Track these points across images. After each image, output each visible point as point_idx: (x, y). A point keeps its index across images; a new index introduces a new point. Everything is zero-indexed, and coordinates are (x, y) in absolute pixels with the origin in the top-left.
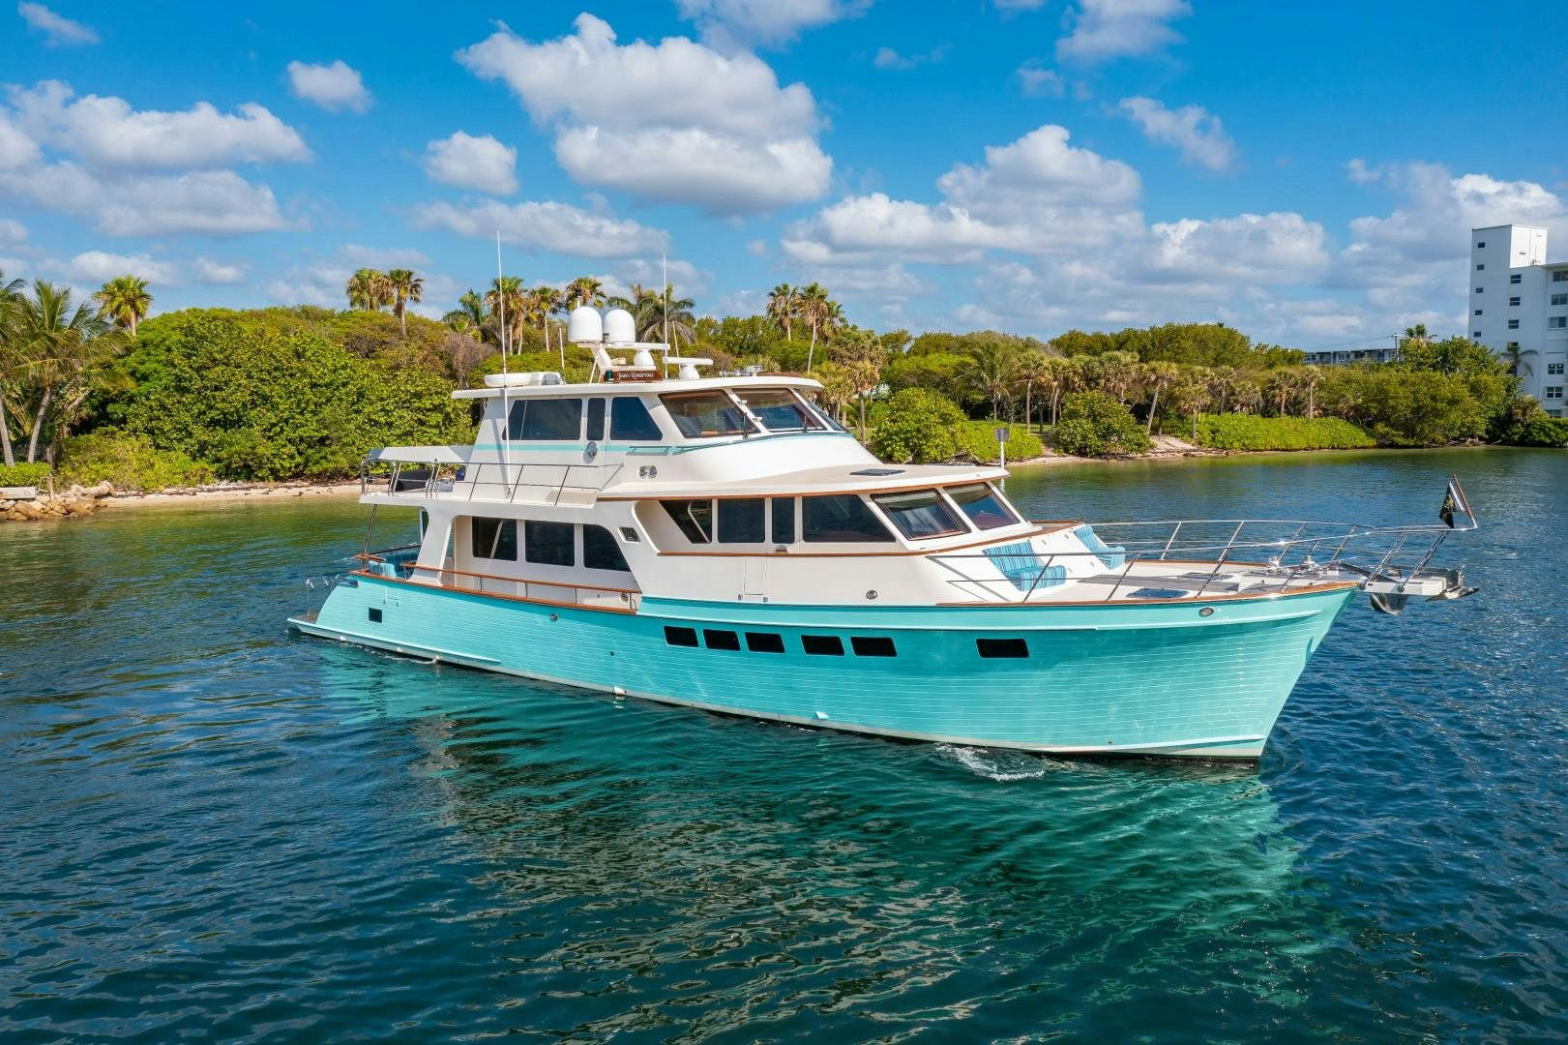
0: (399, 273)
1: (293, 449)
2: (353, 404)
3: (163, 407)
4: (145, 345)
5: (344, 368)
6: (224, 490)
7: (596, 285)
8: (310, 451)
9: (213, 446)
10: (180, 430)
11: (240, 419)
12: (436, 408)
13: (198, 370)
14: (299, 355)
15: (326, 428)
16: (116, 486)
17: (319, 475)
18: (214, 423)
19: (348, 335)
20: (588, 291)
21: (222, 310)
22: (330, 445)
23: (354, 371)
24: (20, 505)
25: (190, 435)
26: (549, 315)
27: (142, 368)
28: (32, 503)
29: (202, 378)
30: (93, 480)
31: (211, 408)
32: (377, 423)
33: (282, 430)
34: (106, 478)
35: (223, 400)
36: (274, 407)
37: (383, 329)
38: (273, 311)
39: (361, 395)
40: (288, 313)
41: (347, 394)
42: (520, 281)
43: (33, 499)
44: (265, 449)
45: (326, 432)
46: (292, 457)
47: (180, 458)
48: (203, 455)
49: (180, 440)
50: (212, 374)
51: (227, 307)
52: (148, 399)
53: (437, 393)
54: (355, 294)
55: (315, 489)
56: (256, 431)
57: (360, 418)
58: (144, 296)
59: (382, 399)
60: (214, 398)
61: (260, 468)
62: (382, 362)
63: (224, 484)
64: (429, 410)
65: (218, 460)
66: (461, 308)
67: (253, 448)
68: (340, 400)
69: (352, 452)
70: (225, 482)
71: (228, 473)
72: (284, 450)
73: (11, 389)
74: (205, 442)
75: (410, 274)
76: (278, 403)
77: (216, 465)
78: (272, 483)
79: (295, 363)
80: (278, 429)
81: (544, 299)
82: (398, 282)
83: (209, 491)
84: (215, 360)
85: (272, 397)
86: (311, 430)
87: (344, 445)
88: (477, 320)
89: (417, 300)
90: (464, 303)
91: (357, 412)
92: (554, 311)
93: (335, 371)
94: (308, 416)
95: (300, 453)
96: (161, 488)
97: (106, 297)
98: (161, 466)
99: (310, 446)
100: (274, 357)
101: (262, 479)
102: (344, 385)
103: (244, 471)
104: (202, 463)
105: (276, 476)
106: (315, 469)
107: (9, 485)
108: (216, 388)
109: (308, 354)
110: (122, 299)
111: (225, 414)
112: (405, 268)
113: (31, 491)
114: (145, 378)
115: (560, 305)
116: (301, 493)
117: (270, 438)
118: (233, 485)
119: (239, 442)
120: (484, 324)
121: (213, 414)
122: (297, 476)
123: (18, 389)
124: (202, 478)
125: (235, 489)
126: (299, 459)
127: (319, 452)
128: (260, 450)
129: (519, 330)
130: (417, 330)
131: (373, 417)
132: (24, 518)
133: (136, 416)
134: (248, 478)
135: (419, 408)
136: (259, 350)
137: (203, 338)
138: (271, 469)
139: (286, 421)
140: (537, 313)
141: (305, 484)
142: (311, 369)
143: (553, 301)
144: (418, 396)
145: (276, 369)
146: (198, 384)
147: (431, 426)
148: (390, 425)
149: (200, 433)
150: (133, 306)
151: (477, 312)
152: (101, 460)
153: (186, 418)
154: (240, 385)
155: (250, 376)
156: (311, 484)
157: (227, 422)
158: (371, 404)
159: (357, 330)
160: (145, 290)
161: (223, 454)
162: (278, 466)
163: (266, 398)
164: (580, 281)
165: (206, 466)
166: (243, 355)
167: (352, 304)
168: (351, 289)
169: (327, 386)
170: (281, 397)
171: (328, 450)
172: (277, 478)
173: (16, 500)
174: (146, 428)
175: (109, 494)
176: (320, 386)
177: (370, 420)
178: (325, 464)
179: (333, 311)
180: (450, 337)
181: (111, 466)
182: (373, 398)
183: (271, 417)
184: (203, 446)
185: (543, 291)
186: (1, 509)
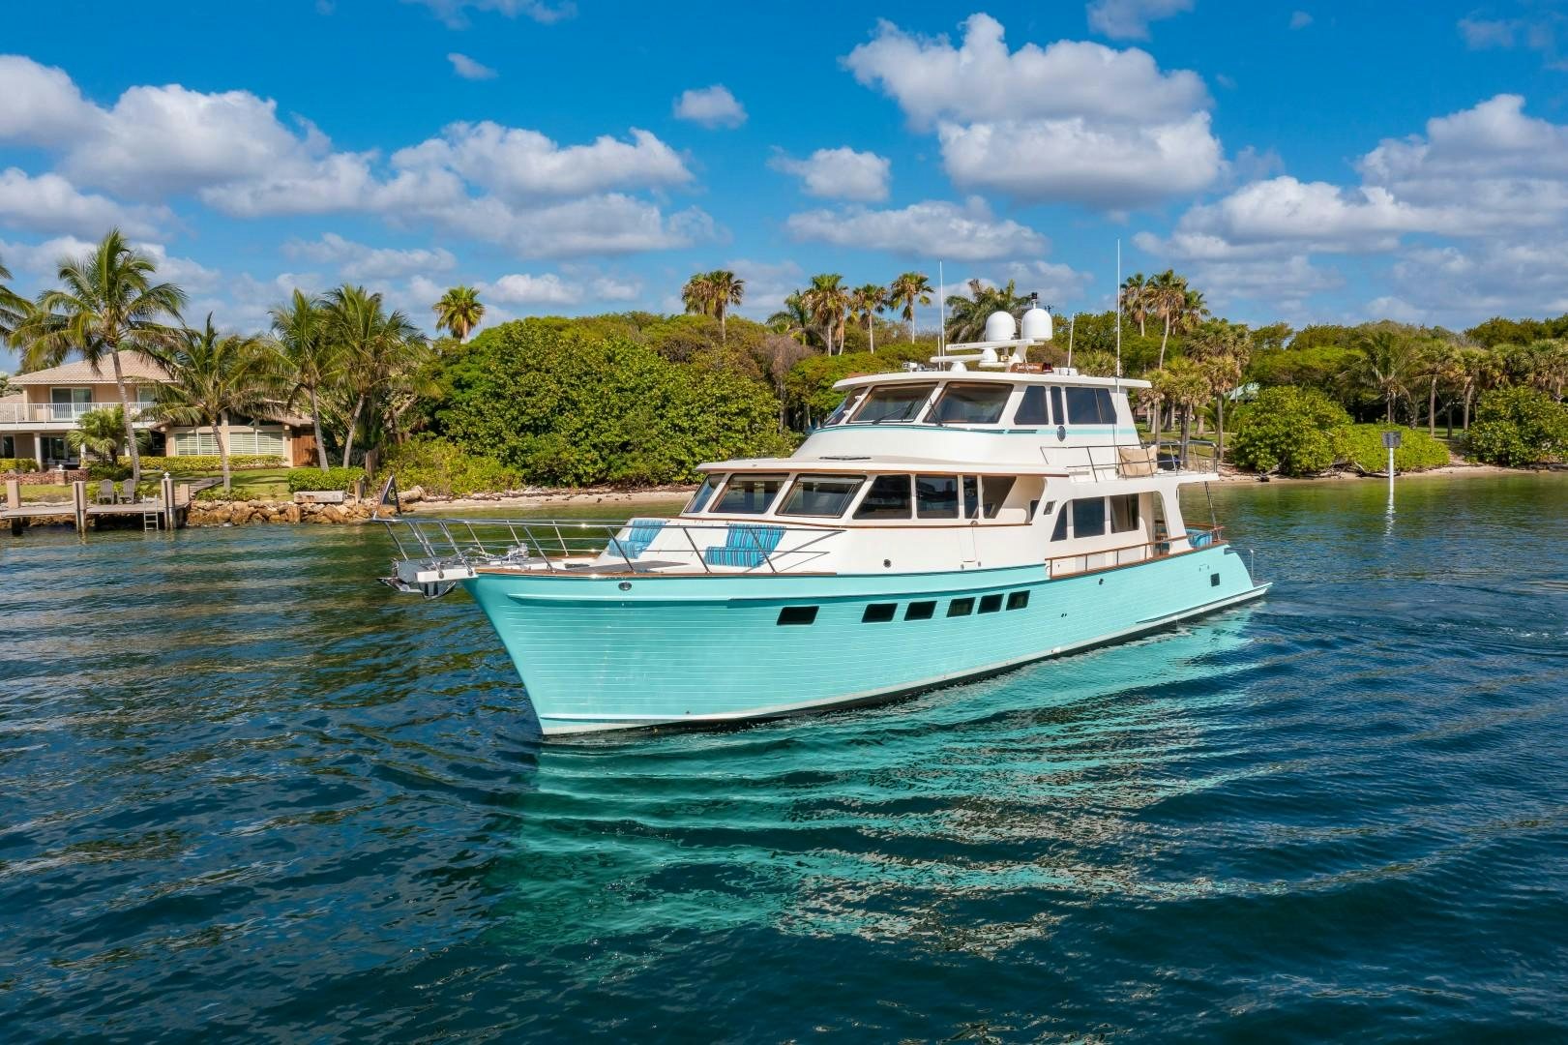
0: (719, 274)
1: (595, 454)
2: (657, 409)
3: (480, 413)
4: (472, 352)
5: (650, 371)
6: (528, 496)
7: (922, 280)
8: (612, 457)
9: (523, 452)
10: (494, 436)
11: (549, 422)
12: (742, 412)
13: (513, 376)
14: (610, 359)
15: (627, 433)
16: (427, 491)
17: (620, 481)
18: (524, 428)
19: (666, 339)
20: (913, 287)
21: (556, 318)
22: (631, 451)
23: (662, 375)
24: (327, 510)
25: (503, 440)
26: (874, 313)
27: (466, 376)
28: (338, 507)
29: (516, 383)
30: (407, 485)
31: (523, 413)
32: (682, 430)
33: (587, 435)
34: (418, 483)
35: (534, 406)
36: (581, 413)
37: (701, 332)
38: (605, 318)
39: (666, 399)
40: (616, 320)
41: (651, 398)
42: (839, 278)
43: (341, 503)
44: (570, 455)
45: (626, 437)
46: (595, 463)
47: (491, 462)
48: (513, 460)
49: (493, 446)
50: (522, 380)
51: (562, 316)
52: (468, 405)
53: (744, 397)
54: (690, 299)
55: (615, 495)
56: (560, 439)
57: (663, 424)
58: (476, 305)
59: (687, 404)
60: (525, 404)
61: (566, 474)
62: (696, 365)
63: (529, 490)
64: (736, 414)
65: (525, 466)
66: (786, 309)
67: (557, 454)
68: (645, 404)
69: (654, 457)
70: (531, 487)
71: (533, 480)
72: (587, 455)
73: (340, 396)
74: (515, 448)
75: (730, 276)
76: (584, 409)
77: (525, 471)
78: (576, 489)
79: (605, 368)
80: (583, 434)
81: (868, 298)
82: (718, 284)
83: (514, 496)
84: (528, 366)
85: (580, 402)
86: (613, 435)
87: (645, 450)
88: (802, 322)
89: (737, 302)
90: (788, 302)
91: (662, 417)
92: (880, 310)
93: (642, 375)
94: (612, 421)
95: (604, 460)
96: (470, 493)
97: (444, 307)
98: (473, 471)
99: (612, 452)
100: (585, 362)
101: (568, 485)
102: (650, 389)
103: (549, 477)
104: (511, 469)
105: (581, 482)
106: (616, 475)
107: (322, 489)
108: (529, 394)
109: (618, 358)
110: (455, 309)
111: (535, 419)
112: (725, 270)
113: (339, 495)
114: (469, 386)
115: (885, 302)
116: (599, 500)
117: (575, 444)
118: (538, 491)
119: (545, 449)
120: (809, 325)
121: (525, 419)
122: (600, 482)
123: (345, 396)
124: (510, 484)
125: (539, 495)
126: (601, 465)
127: (620, 458)
128: (564, 455)
129: (841, 331)
130: (740, 330)
131: (676, 422)
132: (329, 521)
133: (458, 422)
134: (555, 484)
135: (726, 413)
136: (571, 355)
137: (520, 344)
138: (576, 475)
139: (592, 426)
140: (861, 313)
141: (607, 490)
142: (618, 373)
143: (878, 299)
144: (724, 399)
145: (586, 374)
146: (514, 389)
147: (738, 431)
148: (695, 430)
149: (512, 440)
150: (466, 315)
151: (802, 314)
152: (418, 464)
153: (498, 423)
154: (549, 390)
155: (560, 382)
156: (613, 491)
157: (536, 428)
158: (676, 408)
159: (677, 334)
160: (476, 299)
161: (530, 460)
162: (581, 472)
163: (575, 403)
164: (906, 276)
165: (514, 472)
166: (553, 360)
167: (687, 310)
168: (687, 295)
169: (632, 390)
170: (587, 403)
171: (627, 455)
172: (581, 485)
173: (325, 504)
174: (465, 433)
175: (420, 499)
176: (626, 390)
177: (675, 426)
178: (625, 471)
179: (661, 316)
180: (772, 339)
181: (425, 471)
182: (677, 402)
183: (577, 423)
184: (513, 451)
185: (868, 289)
186: (310, 513)
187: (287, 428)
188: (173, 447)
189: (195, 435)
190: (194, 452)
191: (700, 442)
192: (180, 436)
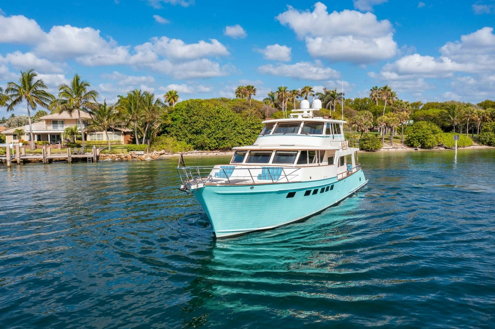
0: (249, 86)
1: (215, 141)
2: (233, 127)
3: (180, 128)
4: (176, 110)
5: (231, 116)
6: (195, 153)
7: (311, 88)
8: (220, 142)
9: (193, 140)
10: (184, 135)
11: (201, 132)
13: (190, 117)
14: (218, 112)
15: (225, 134)
16: (166, 151)
17: (222, 149)
18: (194, 133)
19: (233, 106)
20: (308, 90)
22: (225, 140)
23: (234, 117)
24: (139, 157)
25: (187, 136)
26: (296, 98)
27: (175, 117)
28: (142, 156)
29: (191, 119)
30: (160, 149)
31: (193, 128)
32: (240, 133)
33: (212, 135)
34: (163, 149)
35: (196, 126)
36: (210, 128)
37: (244, 104)
38: (213, 99)
39: (236, 124)
40: (217, 100)
41: (231, 124)
42: (286, 88)
43: (143, 155)
44: (208, 141)
45: (225, 136)
46: (215, 143)
47: (184, 143)
48: (190, 142)
49: (184, 138)
50: (193, 118)
51: (200, 98)
52: (176, 126)
53: (259, 124)
54: (238, 94)
55: (221, 153)
56: (205, 136)
57: (235, 131)
58: (177, 96)
59: (242, 126)
60: (194, 126)
61: (206, 147)
62: (243, 114)
63: (195, 151)
64: (256, 129)
65: (194, 144)
66: (268, 97)
67: (204, 140)
68: (229, 126)
69: (232, 142)
70: (196, 150)
71: (196, 148)
72: (213, 141)
73: (140, 123)
74: (191, 139)
75: (253, 87)
76: (211, 127)
77: (194, 145)
78: (209, 151)
79: (217, 115)
81: (294, 94)
82: (249, 89)
83: (191, 153)
84: (194, 114)
85: (210, 125)
86: (220, 135)
87: (230, 140)
88: (273, 101)
89: (255, 95)
90: (269, 95)
91: (234, 129)
92: (297, 97)
93: (228, 117)
94: (220, 131)
95: (217, 142)
96: (178, 152)
97: (167, 96)
98: (179, 145)
99: (220, 140)
100: (211, 113)
101: (206, 150)
102: (231, 121)
103: (201, 147)
104: (190, 145)
105: (210, 149)
106: (221, 147)
107: (137, 151)
108: (195, 123)
109: (221, 112)
110: (171, 97)
111: (197, 130)
112: (251, 85)
113: (142, 152)
114: (176, 120)
115: (299, 95)
116: (217, 154)
117: (209, 137)
118: (198, 151)
119: (200, 139)
120: (275, 102)
121: (193, 130)
122: (216, 149)
123: (141, 123)
124: (190, 149)
125: (198, 153)
126: (217, 144)
127: (222, 142)
128: (206, 141)
129: (286, 103)
130: (255, 104)
131: (239, 131)
132: (140, 160)
133: (173, 131)
134: (202, 150)
135: (253, 128)
136: (207, 111)
137: (192, 108)
138: (209, 147)
139: (214, 132)
140: (291, 98)
141: (218, 151)
142: (221, 117)
143: (297, 94)
144: (253, 124)
145: (211, 117)
146: (190, 121)
147: (256, 134)
148: (244, 133)
149: (190, 136)
150: (174, 99)
151: (273, 98)
152: (162, 144)
153: (186, 131)
154: (201, 121)
155: (204, 119)
156: (220, 152)
157: (197, 133)
158: (238, 127)
159: (236, 105)
160: (177, 94)
161: (196, 142)
162: (211, 146)
163: (208, 125)
164: (306, 87)
165: (191, 146)
166: (202, 112)
167: (237, 97)
168: (236, 92)
169: (226, 121)
170: (212, 125)
171: (225, 141)
172: (211, 150)
173: (139, 155)
174: (175, 134)
175: (164, 154)
176: (224, 122)
177: (238, 132)
178: (224, 146)
179: (230, 99)
180: (265, 106)
181: (165, 145)
182: (239, 125)
183: (209, 131)
184: (190, 140)
185: (294, 91)
186: (134, 158)
187: (122, 132)
188: (89, 138)
189: (95, 134)
190: (95, 140)
191: (246, 137)
192: (91, 135)
